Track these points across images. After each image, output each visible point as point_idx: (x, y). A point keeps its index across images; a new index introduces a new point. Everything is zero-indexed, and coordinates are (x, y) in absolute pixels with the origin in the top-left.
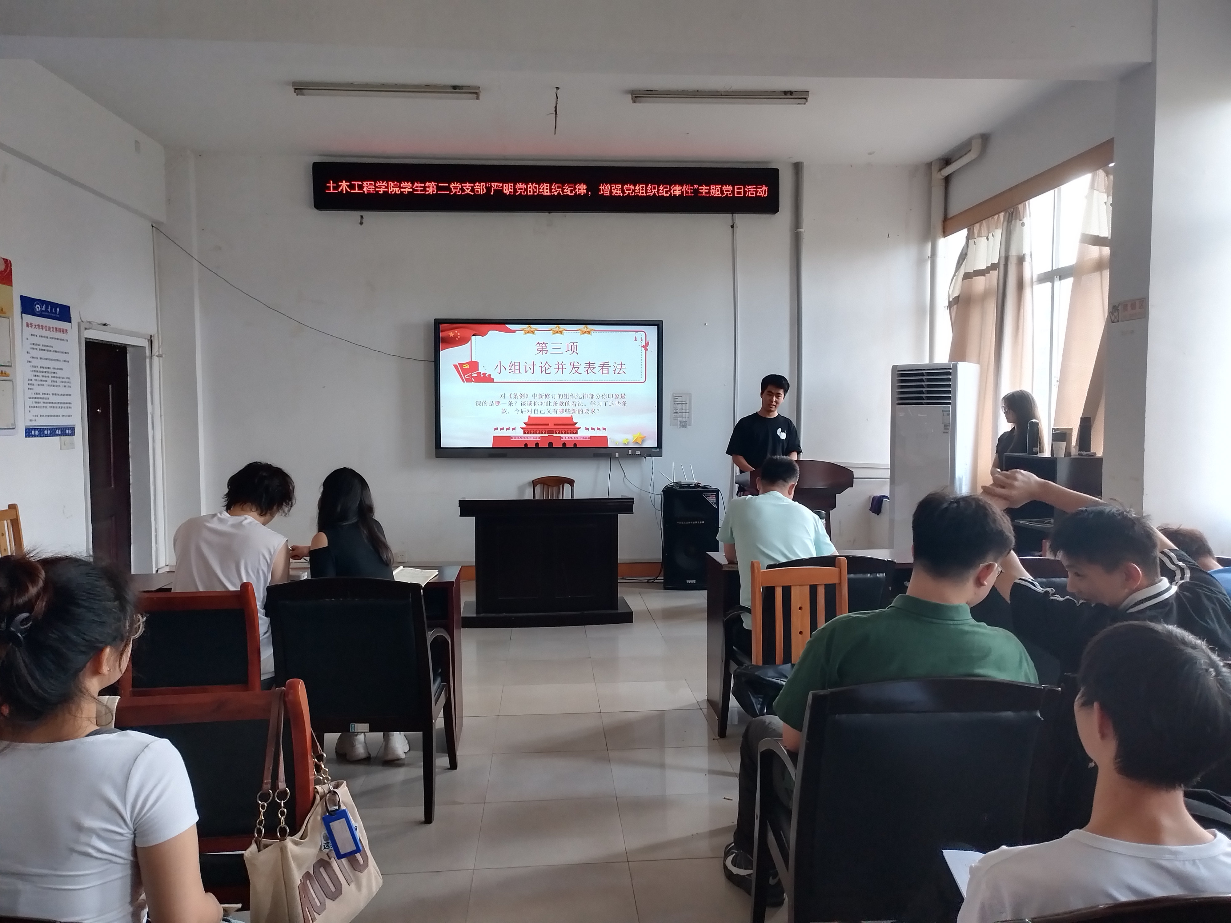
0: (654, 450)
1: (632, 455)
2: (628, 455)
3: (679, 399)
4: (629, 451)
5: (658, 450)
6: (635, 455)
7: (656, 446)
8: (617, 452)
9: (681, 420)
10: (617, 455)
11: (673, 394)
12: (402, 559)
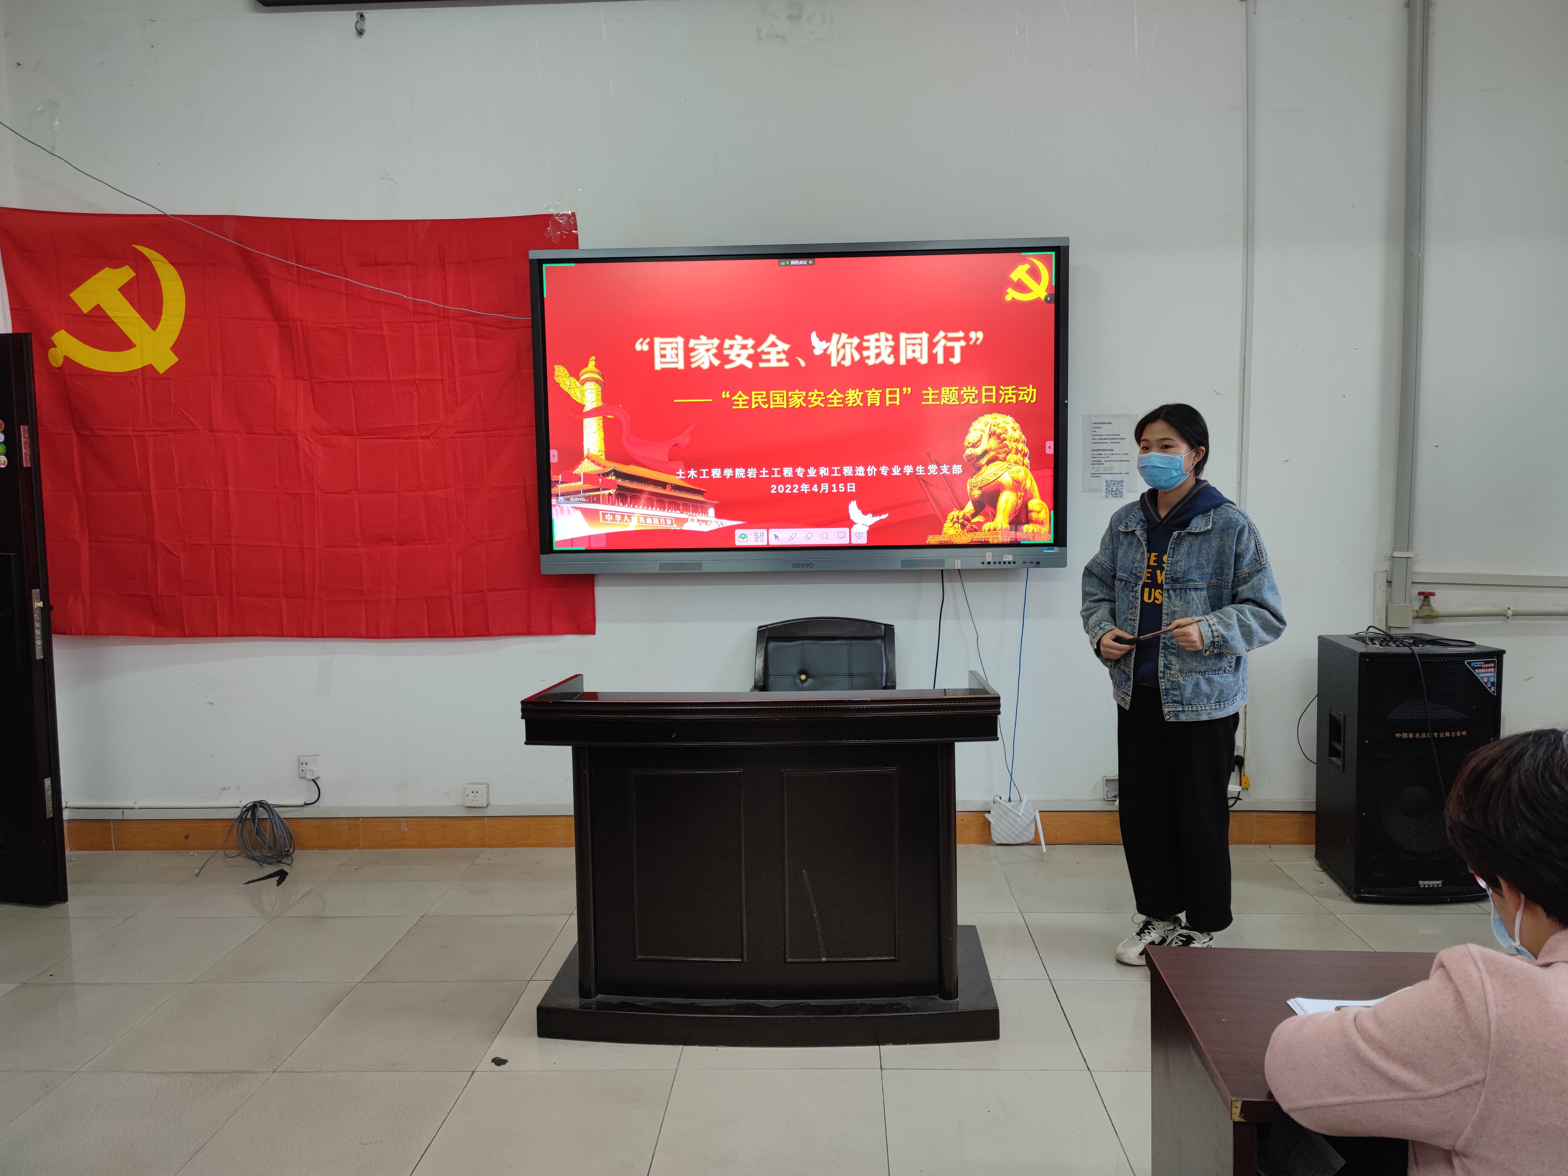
0: (1046, 550)
1: (995, 563)
2: (983, 563)
3: (1105, 430)
4: (987, 553)
5: (1056, 550)
6: (1000, 563)
7: (1052, 542)
8: (958, 557)
9: (1110, 477)
10: (958, 565)
11: (1090, 416)
12: (475, 800)
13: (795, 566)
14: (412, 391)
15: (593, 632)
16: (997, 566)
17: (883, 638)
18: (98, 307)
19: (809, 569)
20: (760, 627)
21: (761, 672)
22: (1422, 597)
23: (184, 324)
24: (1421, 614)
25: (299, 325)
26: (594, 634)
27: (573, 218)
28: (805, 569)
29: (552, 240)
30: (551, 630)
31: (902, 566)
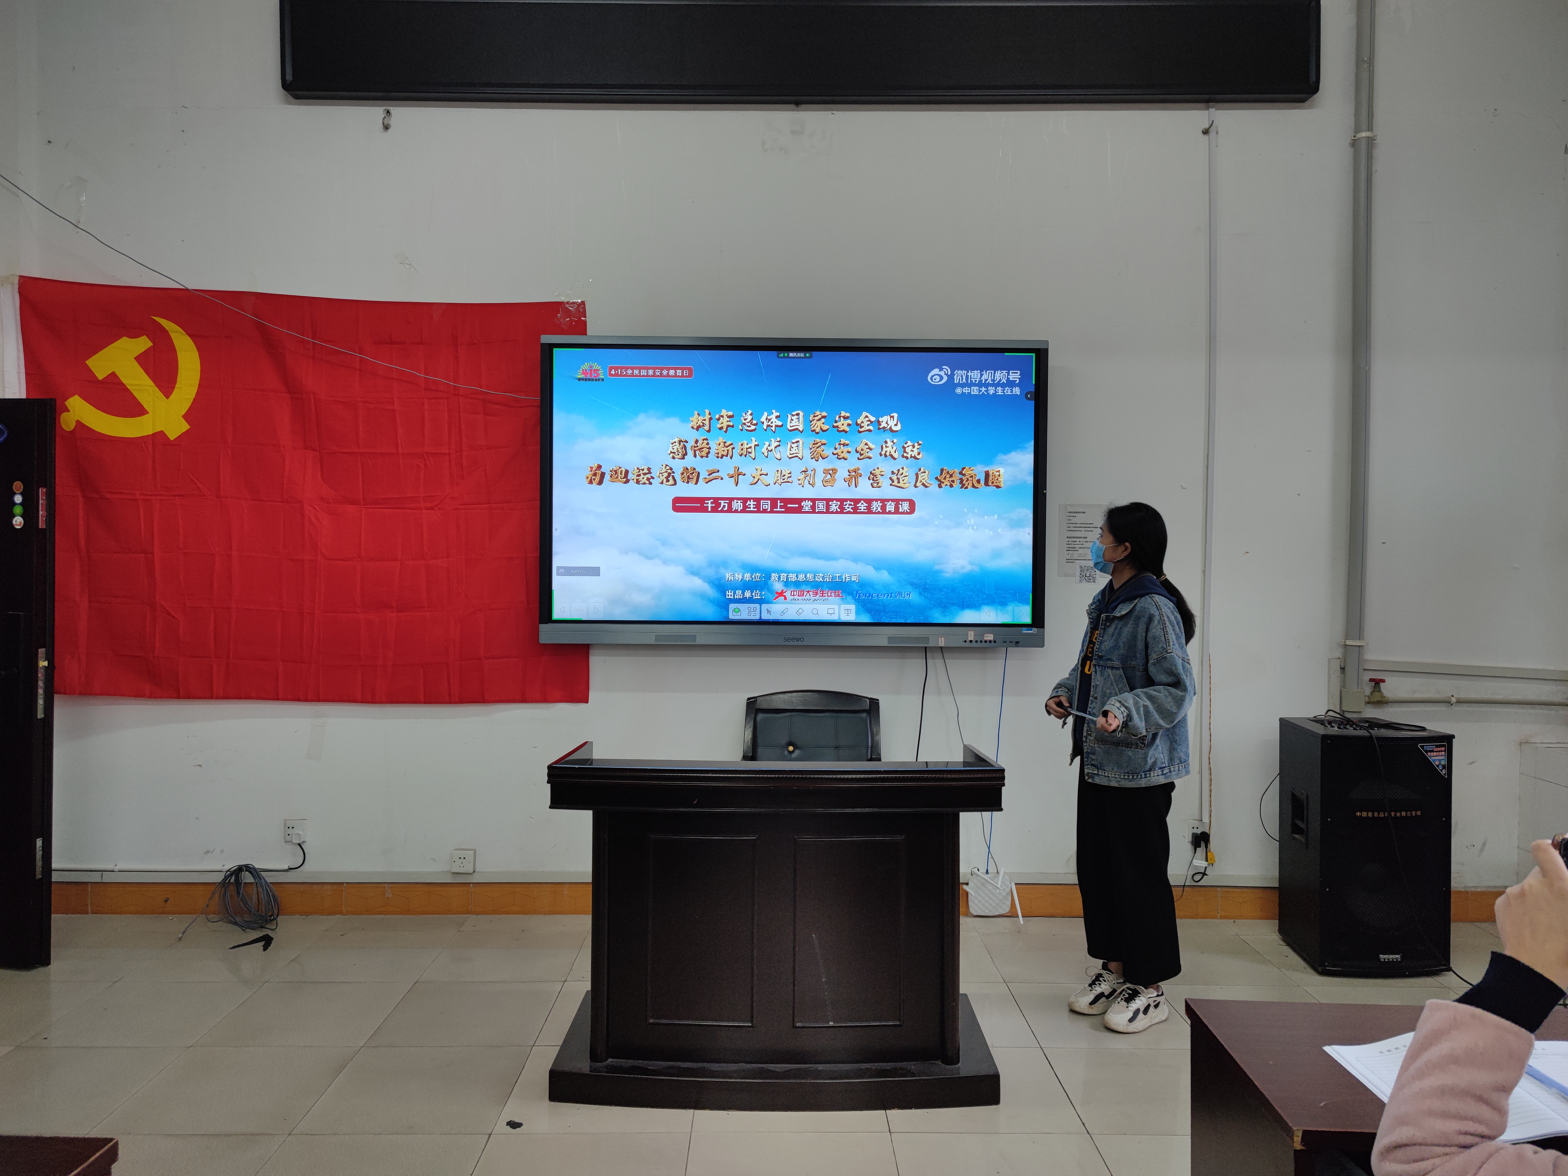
0: (1025, 631)
1: (976, 642)
2: (965, 641)
3: (1079, 519)
4: (970, 632)
5: (1034, 630)
6: (981, 642)
7: (1031, 623)
8: (942, 636)
9: (1083, 563)
10: (942, 643)
11: (1066, 505)
12: (462, 866)
13: (787, 640)
14: (419, 464)
15: (586, 701)
16: (979, 645)
17: (868, 712)
18: (113, 375)
19: (800, 643)
20: (749, 699)
21: (750, 742)
22: (1373, 684)
23: (197, 394)
24: (1372, 700)
25: (312, 398)
26: (587, 702)
27: (583, 306)
28: (796, 643)
29: (562, 326)
30: (545, 698)
31: (889, 643)
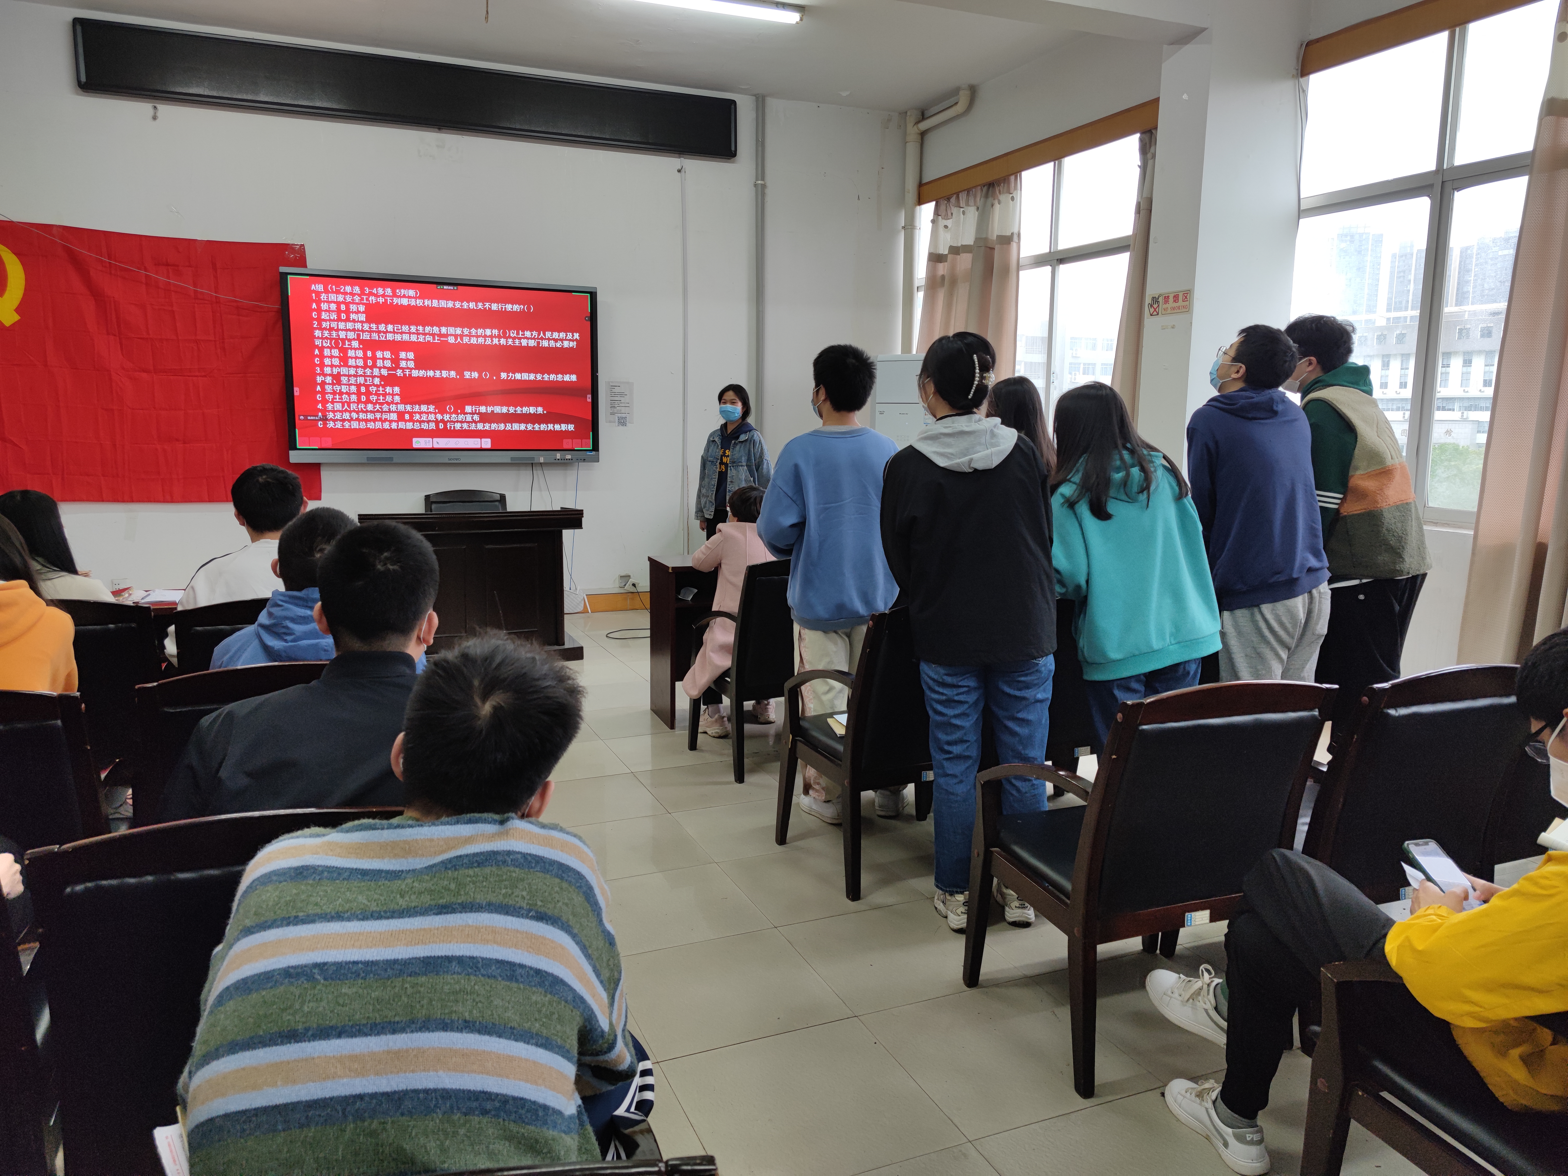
0: (588, 453)
1: (561, 460)
2: (555, 460)
3: (617, 389)
4: (558, 454)
5: (593, 453)
8: (542, 456)
9: (620, 415)
10: (542, 460)
11: (609, 382)
13: (450, 459)
14: (194, 347)
16: (563, 461)
17: (499, 501)
20: (426, 495)
23: (24, 294)
25: (111, 300)
27: (302, 247)
28: (456, 462)
29: (289, 260)
31: (512, 461)
